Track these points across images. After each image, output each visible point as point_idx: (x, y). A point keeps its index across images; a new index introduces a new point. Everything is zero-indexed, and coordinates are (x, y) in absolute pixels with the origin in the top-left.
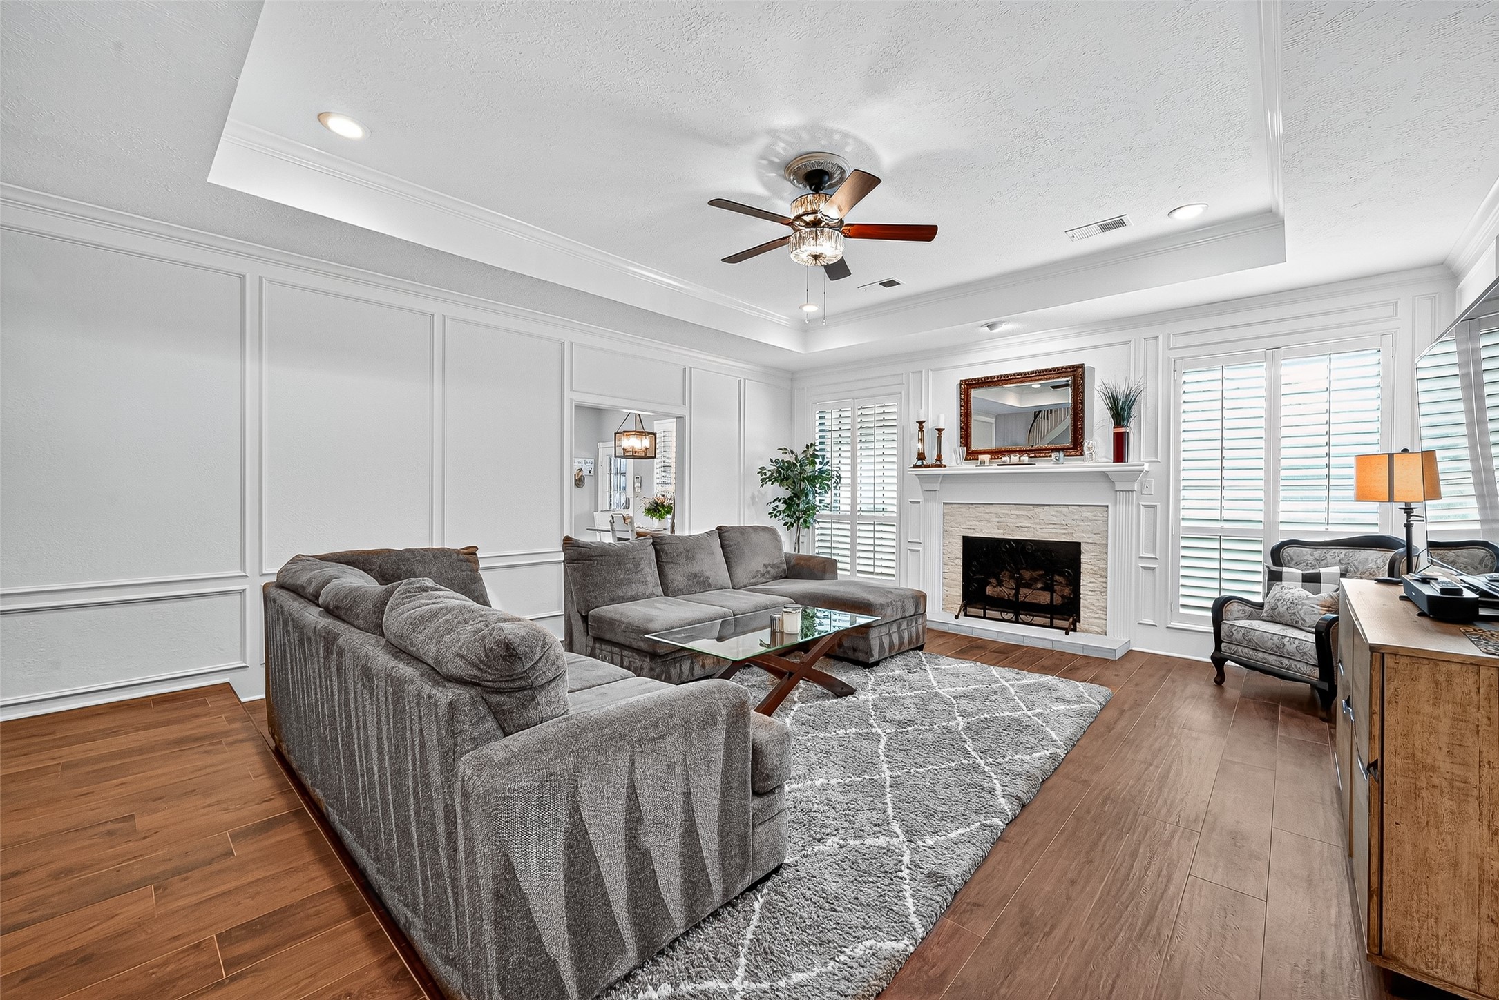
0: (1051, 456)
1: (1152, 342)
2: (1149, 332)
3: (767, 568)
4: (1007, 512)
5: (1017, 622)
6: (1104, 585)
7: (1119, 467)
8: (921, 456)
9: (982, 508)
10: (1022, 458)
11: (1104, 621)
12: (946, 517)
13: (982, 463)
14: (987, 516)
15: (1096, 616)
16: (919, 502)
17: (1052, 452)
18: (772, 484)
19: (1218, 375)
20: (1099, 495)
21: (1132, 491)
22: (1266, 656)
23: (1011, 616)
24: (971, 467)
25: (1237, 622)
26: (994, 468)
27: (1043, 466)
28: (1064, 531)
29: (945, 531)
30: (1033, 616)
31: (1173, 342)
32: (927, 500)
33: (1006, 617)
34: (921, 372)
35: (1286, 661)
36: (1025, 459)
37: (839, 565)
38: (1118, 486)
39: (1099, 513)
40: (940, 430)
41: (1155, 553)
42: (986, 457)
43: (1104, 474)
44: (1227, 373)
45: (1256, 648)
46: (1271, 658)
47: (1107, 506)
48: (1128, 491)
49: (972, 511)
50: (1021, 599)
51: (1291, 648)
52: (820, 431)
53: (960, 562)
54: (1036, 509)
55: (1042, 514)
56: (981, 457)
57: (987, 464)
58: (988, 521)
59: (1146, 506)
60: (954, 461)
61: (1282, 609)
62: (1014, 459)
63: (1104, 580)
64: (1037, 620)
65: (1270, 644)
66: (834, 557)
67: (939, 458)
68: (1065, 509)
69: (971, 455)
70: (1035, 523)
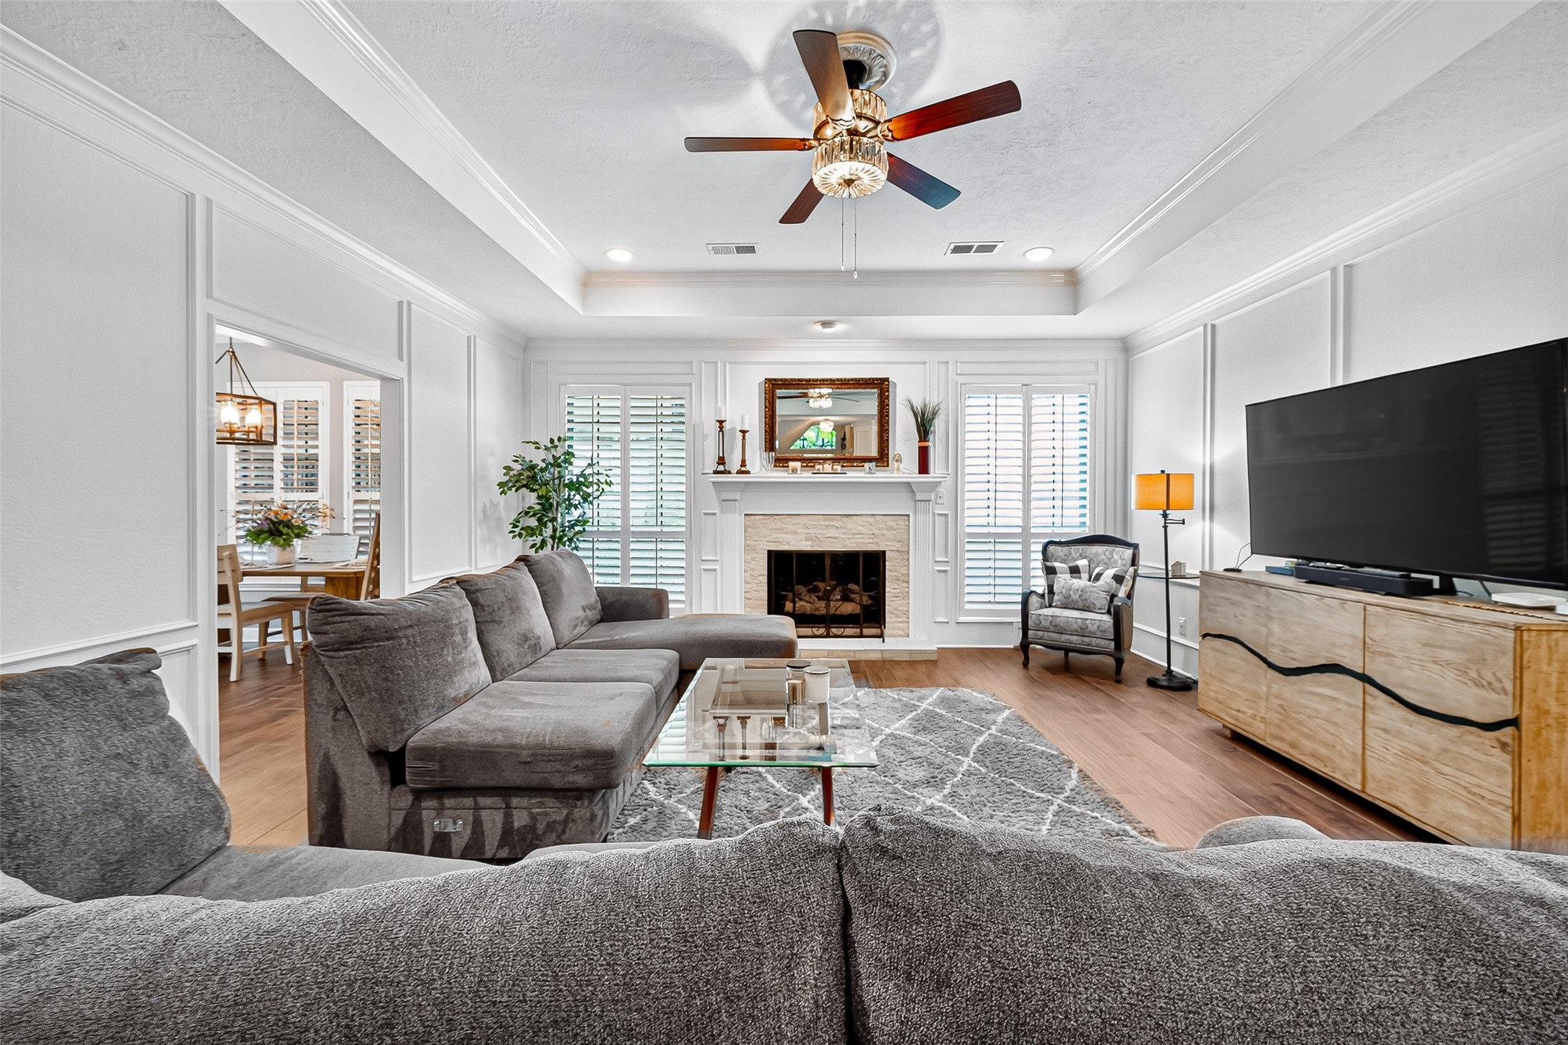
0: (863, 466)
1: (942, 366)
2: (943, 356)
3: (585, 611)
4: (816, 523)
5: (828, 636)
6: (907, 590)
7: (924, 478)
8: (721, 461)
9: (788, 519)
10: (835, 467)
11: (906, 625)
12: (748, 530)
13: (794, 471)
14: (794, 528)
15: (899, 620)
16: (715, 514)
17: (865, 462)
18: (516, 491)
19: (992, 402)
20: (901, 505)
21: (929, 501)
22: (1068, 637)
23: (822, 631)
24: (780, 475)
25: (1039, 612)
26: (806, 476)
27: (854, 475)
28: (871, 541)
29: (747, 546)
30: (844, 628)
31: (961, 369)
32: (723, 511)
33: (816, 633)
34: (716, 363)
35: (1086, 639)
36: (838, 467)
37: (671, 597)
38: (919, 496)
39: (902, 522)
40: (744, 432)
41: (947, 557)
42: (798, 464)
43: (908, 486)
44: (1000, 402)
45: (1062, 632)
46: (1074, 638)
47: (908, 515)
48: (926, 501)
49: (778, 523)
50: (832, 612)
51: (1093, 628)
52: (569, 421)
53: (765, 579)
54: (845, 519)
55: (852, 524)
56: (791, 464)
57: (799, 472)
58: (795, 533)
59: (939, 515)
60: (760, 467)
61: (1075, 597)
62: (828, 467)
63: (906, 585)
64: (849, 631)
65: (1075, 626)
66: (660, 587)
67: (743, 464)
68: (871, 519)
69: (781, 462)
70: (845, 534)
